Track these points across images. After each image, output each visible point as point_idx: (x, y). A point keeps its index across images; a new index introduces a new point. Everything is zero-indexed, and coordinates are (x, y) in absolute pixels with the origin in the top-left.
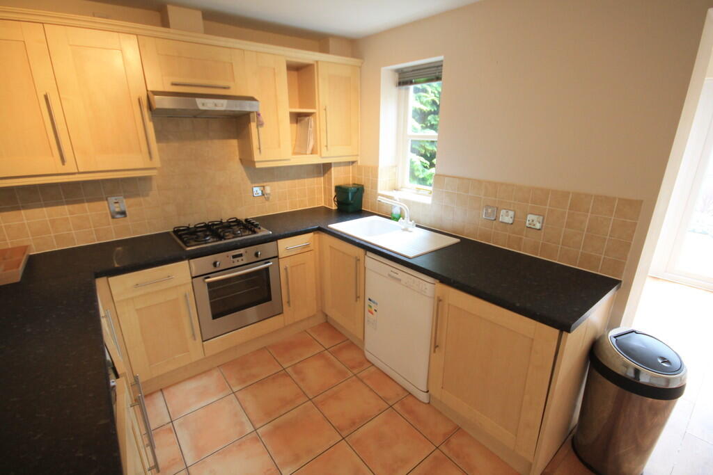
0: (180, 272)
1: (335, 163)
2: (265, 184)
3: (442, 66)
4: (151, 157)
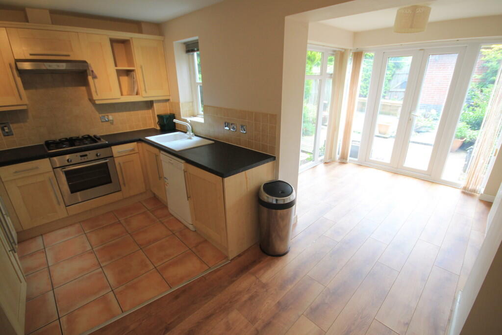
0: (44, 165)
1: (155, 100)
2: (109, 114)
3: (198, 43)
4: (21, 99)
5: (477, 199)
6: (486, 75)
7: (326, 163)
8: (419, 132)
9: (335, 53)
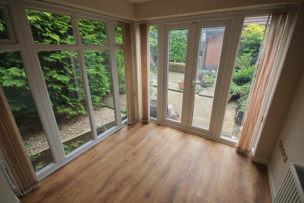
5: (250, 162)
6: (241, 47)
7: (129, 125)
8: (205, 87)
9: (120, 24)
